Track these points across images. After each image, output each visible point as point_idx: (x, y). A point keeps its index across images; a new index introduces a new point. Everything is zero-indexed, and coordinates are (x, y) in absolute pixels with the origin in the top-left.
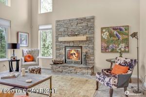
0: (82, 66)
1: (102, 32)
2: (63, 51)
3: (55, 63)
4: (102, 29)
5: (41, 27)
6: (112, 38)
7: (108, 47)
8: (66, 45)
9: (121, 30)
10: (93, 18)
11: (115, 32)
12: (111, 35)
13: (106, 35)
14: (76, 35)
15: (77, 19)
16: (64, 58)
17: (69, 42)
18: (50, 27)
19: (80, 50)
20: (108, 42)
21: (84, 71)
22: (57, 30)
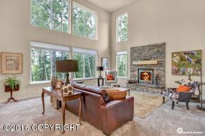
0: (153, 86)
1: (173, 56)
2: (136, 73)
3: (130, 82)
4: (173, 54)
5: (118, 54)
6: (183, 62)
7: (179, 70)
8: (140, 67)
9: (193, 54)
10: (164, 44)
11: (187, 57)
12: (182, 59)
13: (177, 59)
14: (148, 60)
15: (149, 46)
16: (137, 79)
17: (142, 65)
18: (125, 52)
19: (151, 72)
20: (178, 65)
21: (155, 90)
22: (131, 55)
